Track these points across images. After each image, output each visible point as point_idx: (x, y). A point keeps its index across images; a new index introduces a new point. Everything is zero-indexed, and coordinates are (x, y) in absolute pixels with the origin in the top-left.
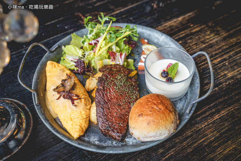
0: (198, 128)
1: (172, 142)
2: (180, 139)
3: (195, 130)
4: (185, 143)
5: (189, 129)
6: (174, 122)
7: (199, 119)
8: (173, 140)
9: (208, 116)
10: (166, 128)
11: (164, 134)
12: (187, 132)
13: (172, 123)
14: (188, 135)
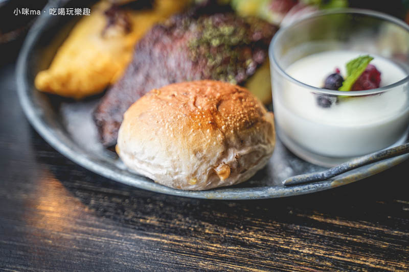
0: (288, 245)
1: (195, 224)
2: (218, 231)
3: (278, 244)
4: (216, 247)
5: (267, 231)
6: (200, 155)
7: (316, 233)
8: (203, 223)
9: (351, 243)
10: (170, 154)
11: (159, 166)
12: (251, 233)
13: (195, 153)
14: (243, 239)
